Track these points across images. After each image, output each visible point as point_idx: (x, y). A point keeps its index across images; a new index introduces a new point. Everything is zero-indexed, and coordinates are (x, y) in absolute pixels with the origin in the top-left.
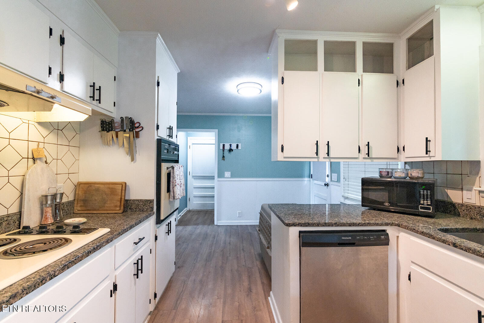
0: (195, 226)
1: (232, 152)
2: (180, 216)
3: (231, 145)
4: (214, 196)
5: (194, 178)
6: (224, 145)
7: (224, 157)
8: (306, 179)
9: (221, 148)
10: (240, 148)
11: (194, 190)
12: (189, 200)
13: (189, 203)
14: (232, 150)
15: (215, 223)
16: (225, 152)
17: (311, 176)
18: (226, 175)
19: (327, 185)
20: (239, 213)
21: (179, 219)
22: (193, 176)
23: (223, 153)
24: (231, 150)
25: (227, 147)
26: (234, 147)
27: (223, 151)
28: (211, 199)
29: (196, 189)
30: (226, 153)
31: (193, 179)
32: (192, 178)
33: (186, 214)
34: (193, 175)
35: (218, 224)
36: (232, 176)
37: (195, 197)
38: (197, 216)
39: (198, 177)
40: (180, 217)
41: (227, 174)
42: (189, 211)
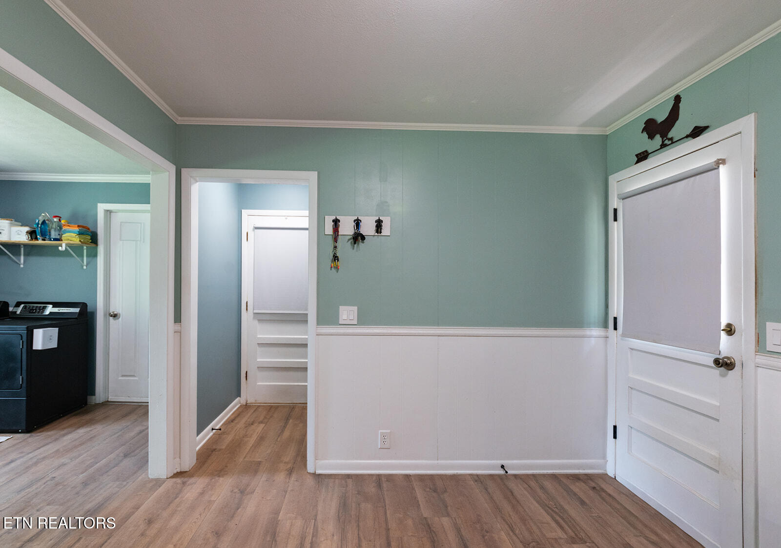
0: (245, 479)
1: (361, 244)
2: (213, 429)
3: (358, 223)
4: (307, 368)
5: (259, 320)
6: (336, 222)
7: (336, 258)
8: (596, 332)
9: (329, 230)
10: (386, 230)
11: (259, 350)
12: (246, 377)
13: (246, 383)
14: (363, 238)
15: (310, 468)
16: (339, 244)
17: (610, 323)
18: (345, 317)
19: (725, 364)
20: (384, 436)
21: (199, 450)
22: (254, 313)
23: (335, 247)
24: (358, 237)
25: (347, 229)
26: (368, 228)
27: (336, 240)
28: (299, 374)
29: (263, 349)
30: (344, 246)
31: (256, 322)
32: (254, 318)
33: (232, 421)
34: (255, 311)
35: (319, 472)
36: (362, 320)
37: (261, 368)
38: (262, 426)
39: (268, 318)
40: (211, 434)
41: (347, 313)
42: (246, 407)
